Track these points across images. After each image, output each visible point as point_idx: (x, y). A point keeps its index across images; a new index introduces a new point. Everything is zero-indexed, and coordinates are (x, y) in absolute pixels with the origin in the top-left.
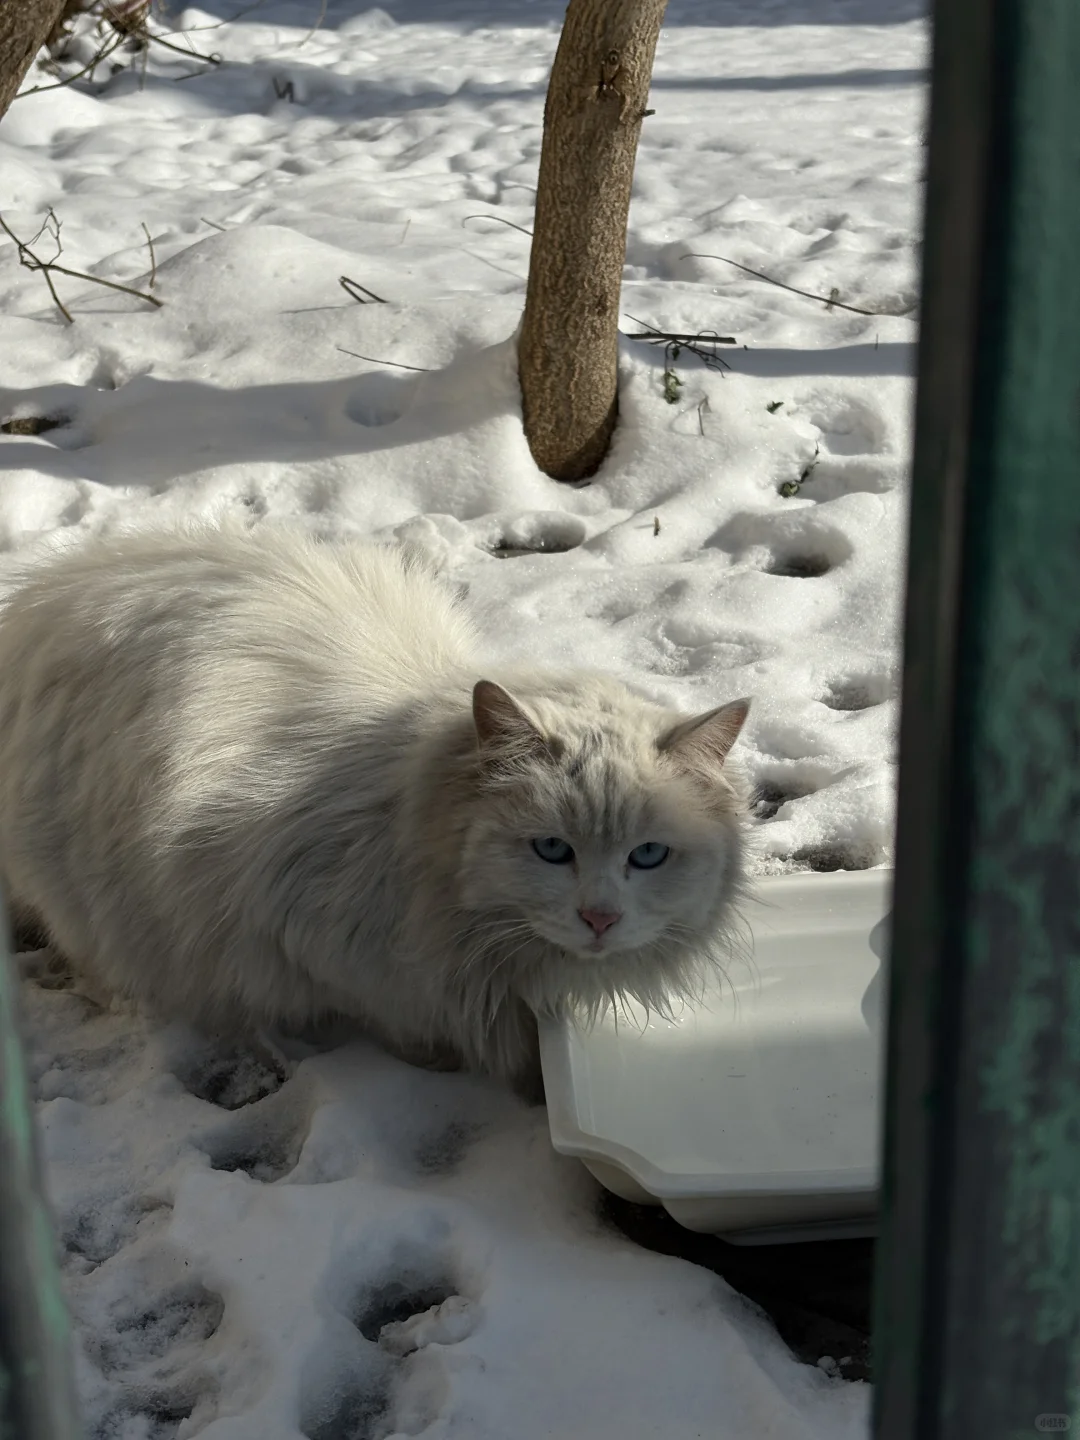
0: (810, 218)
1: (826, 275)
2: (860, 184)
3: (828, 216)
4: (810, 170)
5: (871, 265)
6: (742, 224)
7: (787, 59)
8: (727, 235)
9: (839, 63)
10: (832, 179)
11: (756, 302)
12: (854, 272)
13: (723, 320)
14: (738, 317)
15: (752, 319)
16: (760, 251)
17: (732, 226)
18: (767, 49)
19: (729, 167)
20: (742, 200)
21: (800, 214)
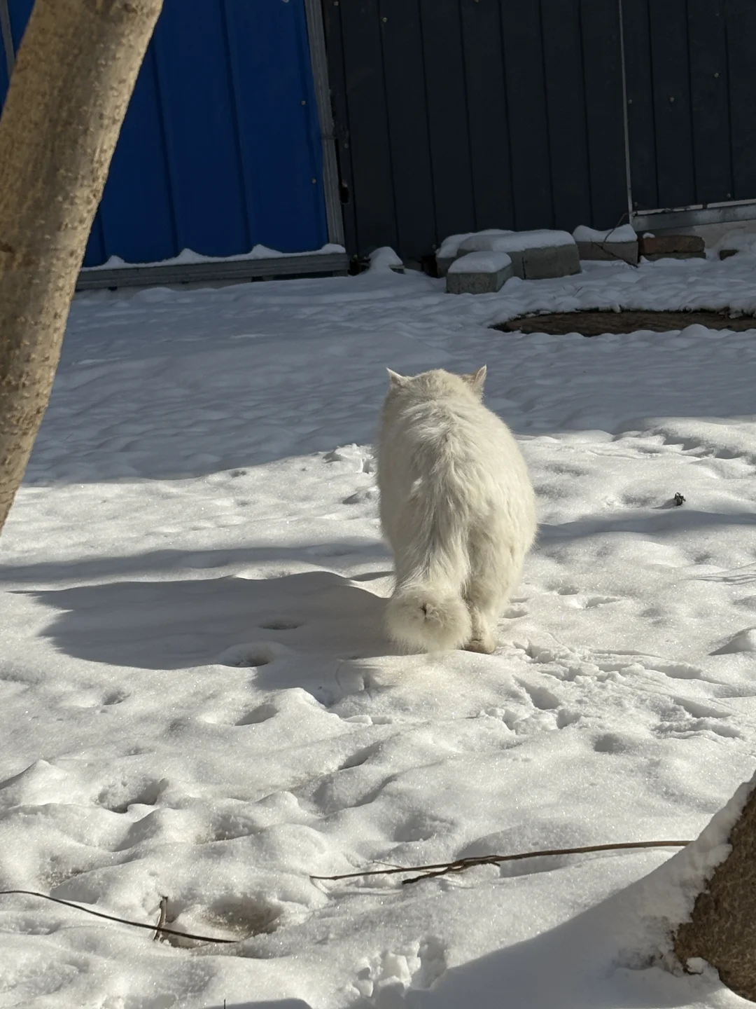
0: (124, 784)
1: (152, 883)
2: (177, 727)
3: (144, 780)
4: (116, 707)
5: (202, 862)
6: (46, 809)
7: (76, 537)
8: (28, 823)
9: (137, 541)
10: (144, 719)
11: (72, 943)
12: (184, 875)
13: (34, 972)
14: (51, 967)
15: (68, 969)
16: (69, 842)
17: (34, 811)
18: (56, 522)
19: (21, 703)
20: (44, 769)
21: (111, 781)
